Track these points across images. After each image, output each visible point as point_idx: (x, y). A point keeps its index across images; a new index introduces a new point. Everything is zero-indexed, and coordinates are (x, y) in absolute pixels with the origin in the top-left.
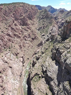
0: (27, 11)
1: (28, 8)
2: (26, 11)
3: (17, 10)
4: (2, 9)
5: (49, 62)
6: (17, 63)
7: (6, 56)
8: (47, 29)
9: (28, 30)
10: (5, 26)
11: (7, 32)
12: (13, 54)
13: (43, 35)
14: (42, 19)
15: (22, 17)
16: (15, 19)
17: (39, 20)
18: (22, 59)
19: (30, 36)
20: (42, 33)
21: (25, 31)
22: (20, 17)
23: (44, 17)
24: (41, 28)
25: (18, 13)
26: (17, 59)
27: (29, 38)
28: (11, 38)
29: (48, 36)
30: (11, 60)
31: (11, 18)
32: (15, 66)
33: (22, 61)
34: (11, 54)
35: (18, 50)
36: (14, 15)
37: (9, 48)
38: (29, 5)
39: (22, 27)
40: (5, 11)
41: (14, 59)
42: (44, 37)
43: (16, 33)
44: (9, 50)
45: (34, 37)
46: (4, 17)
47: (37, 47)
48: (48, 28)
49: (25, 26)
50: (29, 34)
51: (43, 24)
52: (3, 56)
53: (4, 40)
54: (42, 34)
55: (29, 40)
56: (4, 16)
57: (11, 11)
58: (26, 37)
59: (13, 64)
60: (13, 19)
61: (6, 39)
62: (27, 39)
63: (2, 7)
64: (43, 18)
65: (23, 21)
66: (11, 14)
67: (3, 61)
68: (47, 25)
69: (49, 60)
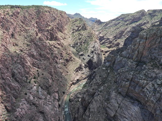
0: (55, 19)
1: (57, 15)
2: (53, 18)
3: (42, 17)
4: (18, 14)
5: (119, 100)
6: (50, 103)
7: (30, 93)
8: (86, 46)
9: (59, 46)
10: (26, 42)
11: (30, 51)
12: (42, 88)
13: (82, 55)
14: (76, 31)
15: (50, 28)
16: (39, 31)
17: (73, 33)
18: (57, 95)
19: (62, 56)
20: (79, 52)
21: (55, 49)
22: (46, 27)
23: (80, 28)
24: (77, 44)
25: (44, 21)
26: (49, 96)
27: (61, 59)
28: (36, 61)
29: (89, 56)
30: (40, 99)
31: (33, 28)
32: (48, 108)
33: (57, 98)
34: (37, 88)
35: (50, 80)
36: (37, 24)
37: (35, 78)
38: (57, 11)
39: (50, 42)
40: (24, 17)
41: (44, 97)
42: (82, 57)
43: (42, 53)
44: (35, 82)
45: (68, 58)
46: (22, 26)
47: (75, 72)
48: (88, 45)
49: (53, 42)
50: (62, 54)
51: (80, 39)
52: (26, 94)
53: (26, 64)
54: (80, 54)
55: (62, 63)
56: (22, 24)
57: (33, 18)
58: (57, 58)
59: (44, 106)
60: (35, 29)
61: (29, 64)
62: (58, 61)
63: (19, 11)
64: (78, 30)
65: (51, 33)
66: (33, 22)
67: (28, 102)
68: (85, 40)
69: (116, 96)
